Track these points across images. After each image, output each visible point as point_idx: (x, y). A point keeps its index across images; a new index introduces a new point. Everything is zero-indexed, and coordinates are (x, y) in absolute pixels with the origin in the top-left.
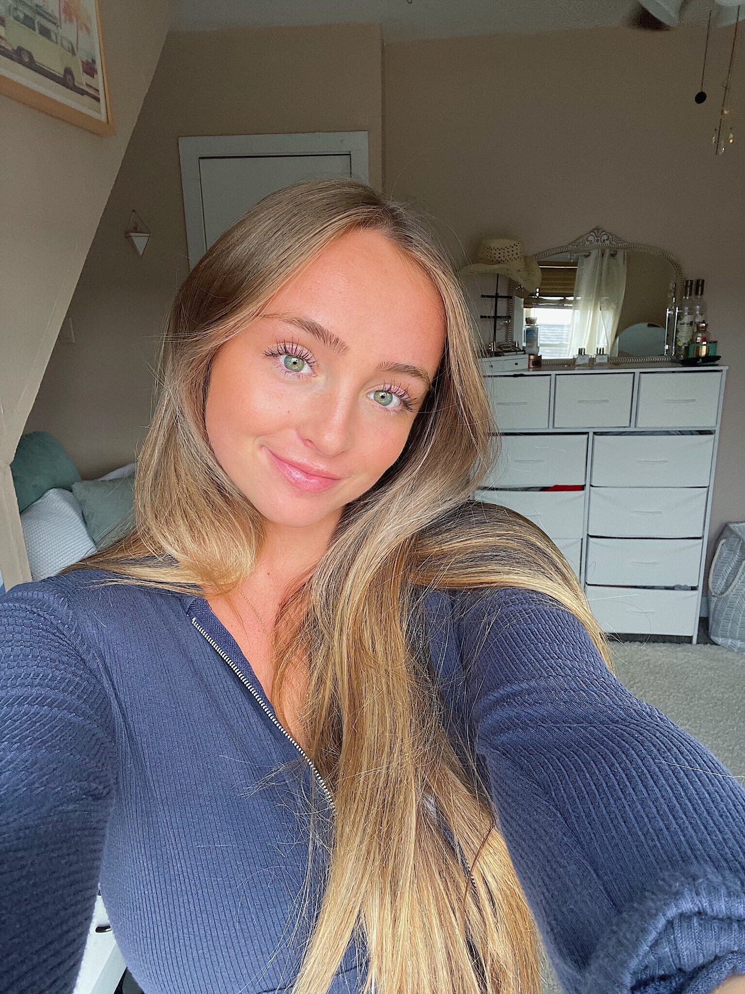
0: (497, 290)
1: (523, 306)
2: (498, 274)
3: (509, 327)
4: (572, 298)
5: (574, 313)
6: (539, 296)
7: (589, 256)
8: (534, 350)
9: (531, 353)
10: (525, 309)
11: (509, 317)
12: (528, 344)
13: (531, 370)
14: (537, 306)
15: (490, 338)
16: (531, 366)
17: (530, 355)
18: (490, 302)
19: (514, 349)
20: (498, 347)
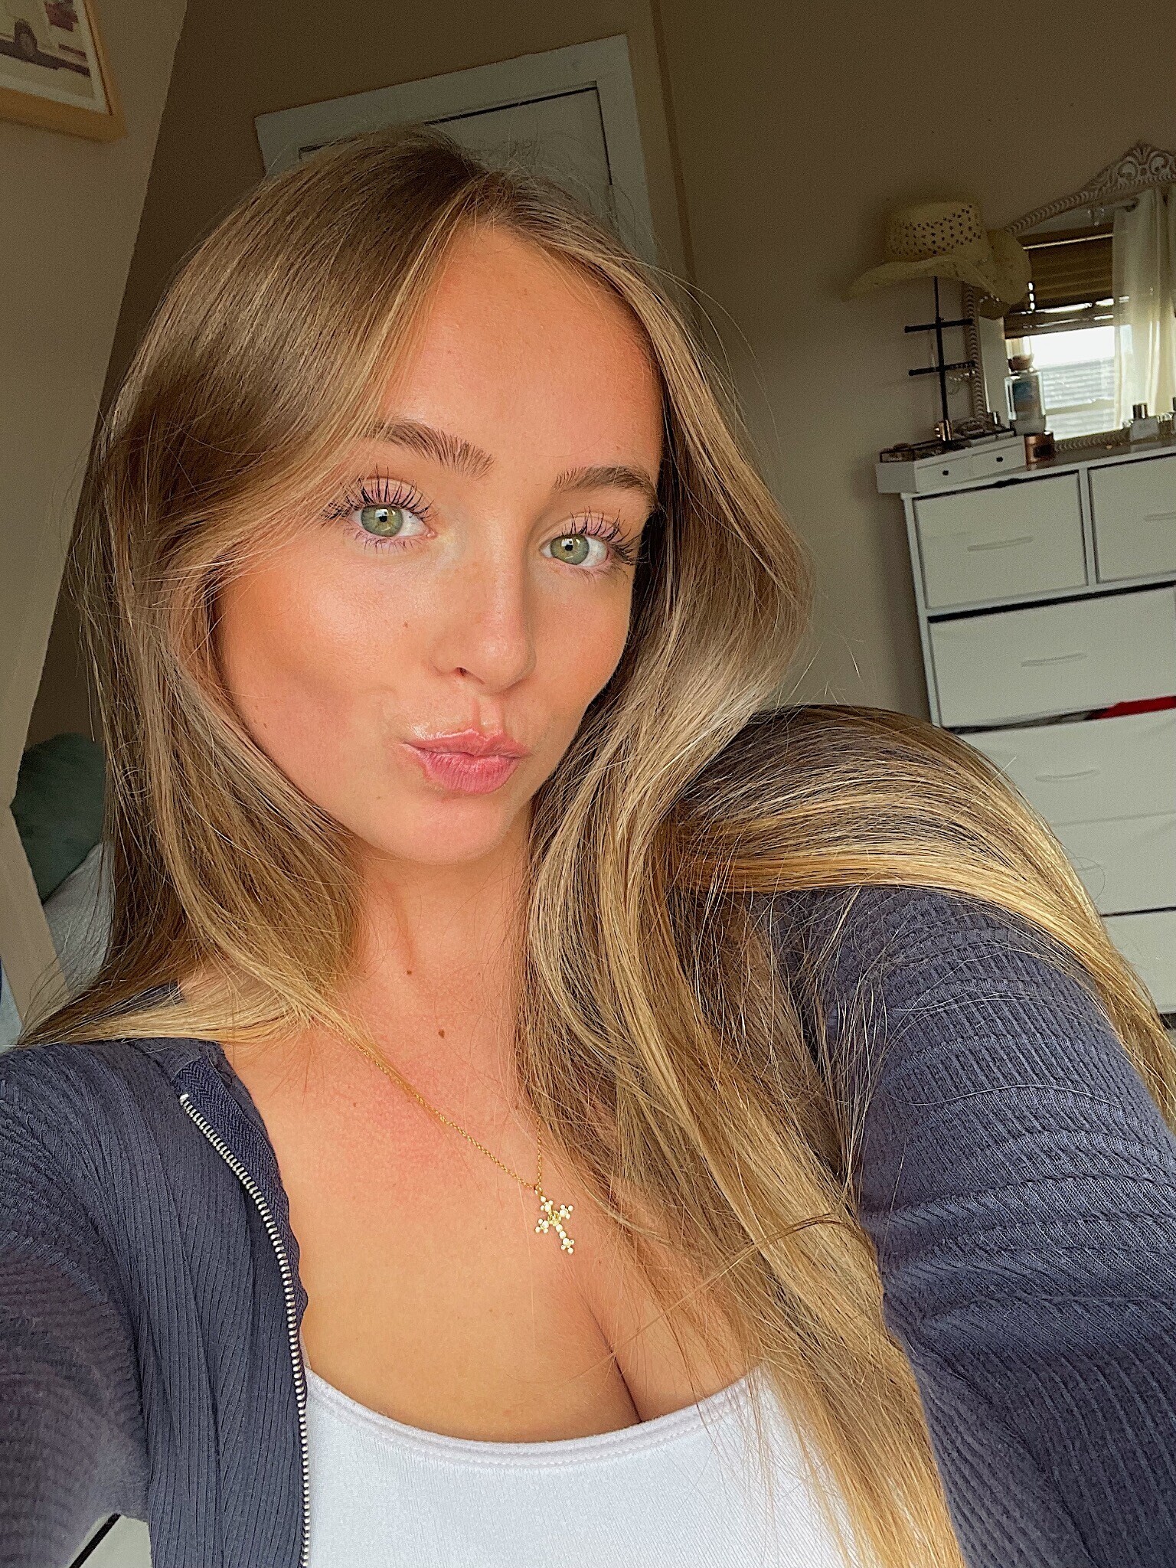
0: (938, 313)
1: (1003, 336)
2: (936, 278)
3: (974, 385)
4: (1109, 302)
5: (1117, 333)
6: (1036, 308)
7: (1134, 206)
8: (1034, 424)
9: (1028, 432)
10: (1008, 341)
11: (971, 364)
12: (1021, 414)
13: (1034, 466)
14: (1034, 332)
15: (935, 415)
16: (1033, 459)
17: (1027, 435)
18: (928, 339)
19: (991, 429)
20: (957, 431)
